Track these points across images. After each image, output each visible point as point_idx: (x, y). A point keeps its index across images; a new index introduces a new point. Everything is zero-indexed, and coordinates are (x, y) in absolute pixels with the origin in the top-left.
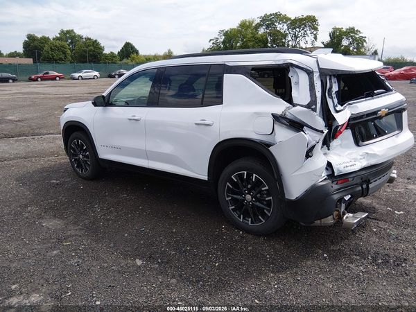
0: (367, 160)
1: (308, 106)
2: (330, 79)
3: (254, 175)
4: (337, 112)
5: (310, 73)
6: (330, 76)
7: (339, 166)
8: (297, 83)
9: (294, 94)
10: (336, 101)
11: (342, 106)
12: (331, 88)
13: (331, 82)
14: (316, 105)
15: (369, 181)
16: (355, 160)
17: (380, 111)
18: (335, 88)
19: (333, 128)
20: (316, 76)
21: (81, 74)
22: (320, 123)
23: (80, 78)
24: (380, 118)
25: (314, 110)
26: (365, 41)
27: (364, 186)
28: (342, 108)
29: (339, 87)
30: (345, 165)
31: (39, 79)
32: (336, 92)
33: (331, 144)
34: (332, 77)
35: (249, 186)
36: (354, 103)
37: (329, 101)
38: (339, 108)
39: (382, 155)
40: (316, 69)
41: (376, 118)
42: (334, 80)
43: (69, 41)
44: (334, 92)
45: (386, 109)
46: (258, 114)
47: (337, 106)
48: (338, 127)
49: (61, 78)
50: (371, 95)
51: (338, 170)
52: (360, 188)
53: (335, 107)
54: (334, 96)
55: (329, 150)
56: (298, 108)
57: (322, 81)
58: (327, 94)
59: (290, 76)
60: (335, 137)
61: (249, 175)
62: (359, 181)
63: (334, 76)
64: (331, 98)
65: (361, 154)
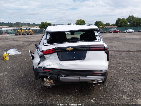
15: (60, 75)
21: (127, 31)
23: (126, 32)
28: (48, 44)
31: (112, 32)
43: (131, 19)
49: (120, 32)
63: (49, 33)
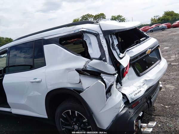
0: (147, 85)
1: (100, 59)
2: (111, 37)
3: (76, 112)
4: (121, 58)
5: (97, 35)
6: (111, 35)
7: (131, 96)
8: (90, 43)
9: (90, 51)
10: (118, 51)
11: (123, 54)
12: (113, 43)
13: (112, 39)
14: (105, 57)
15: (150, 97)
16: (140, 87)
17: (147, 51)
18: (116, 43)
19: (121, 70)
20: (101, 36)
22: (111, 69)
24: (148, 55)
25: (105, 61)
26: (125, 20)
27: (149, 102)
28: (124, 55)
29: (118, 41)
30: (134, 93)
32: (117, 45)
33: (122, 81)
34: (112, 36)
35: (75, 119)
36: (130, 49)
37: (114, 52)
38: (121, 55)
39: (155, 79)
40: (100, 32)
41: (145, 56)
42: (114, 37)
44: (116, 45)
45: (150, 49)
46: (69, 70)
47: (120, 55)
48: (124, 69)
50: (139, 42)
51: (131, 98)
52: (146, 104)
53: (118, 55)
54: (116, 48)
55: (121, 85)
56: (94, 61)
57: (106, 39)
58: (111, 48)
59: (84, 39)
60: (123, 76)
61: (73, 113)
62: (145, 100)
63: (113, 34)
64: (115, 50)
65: (142, 82)
